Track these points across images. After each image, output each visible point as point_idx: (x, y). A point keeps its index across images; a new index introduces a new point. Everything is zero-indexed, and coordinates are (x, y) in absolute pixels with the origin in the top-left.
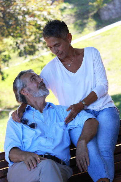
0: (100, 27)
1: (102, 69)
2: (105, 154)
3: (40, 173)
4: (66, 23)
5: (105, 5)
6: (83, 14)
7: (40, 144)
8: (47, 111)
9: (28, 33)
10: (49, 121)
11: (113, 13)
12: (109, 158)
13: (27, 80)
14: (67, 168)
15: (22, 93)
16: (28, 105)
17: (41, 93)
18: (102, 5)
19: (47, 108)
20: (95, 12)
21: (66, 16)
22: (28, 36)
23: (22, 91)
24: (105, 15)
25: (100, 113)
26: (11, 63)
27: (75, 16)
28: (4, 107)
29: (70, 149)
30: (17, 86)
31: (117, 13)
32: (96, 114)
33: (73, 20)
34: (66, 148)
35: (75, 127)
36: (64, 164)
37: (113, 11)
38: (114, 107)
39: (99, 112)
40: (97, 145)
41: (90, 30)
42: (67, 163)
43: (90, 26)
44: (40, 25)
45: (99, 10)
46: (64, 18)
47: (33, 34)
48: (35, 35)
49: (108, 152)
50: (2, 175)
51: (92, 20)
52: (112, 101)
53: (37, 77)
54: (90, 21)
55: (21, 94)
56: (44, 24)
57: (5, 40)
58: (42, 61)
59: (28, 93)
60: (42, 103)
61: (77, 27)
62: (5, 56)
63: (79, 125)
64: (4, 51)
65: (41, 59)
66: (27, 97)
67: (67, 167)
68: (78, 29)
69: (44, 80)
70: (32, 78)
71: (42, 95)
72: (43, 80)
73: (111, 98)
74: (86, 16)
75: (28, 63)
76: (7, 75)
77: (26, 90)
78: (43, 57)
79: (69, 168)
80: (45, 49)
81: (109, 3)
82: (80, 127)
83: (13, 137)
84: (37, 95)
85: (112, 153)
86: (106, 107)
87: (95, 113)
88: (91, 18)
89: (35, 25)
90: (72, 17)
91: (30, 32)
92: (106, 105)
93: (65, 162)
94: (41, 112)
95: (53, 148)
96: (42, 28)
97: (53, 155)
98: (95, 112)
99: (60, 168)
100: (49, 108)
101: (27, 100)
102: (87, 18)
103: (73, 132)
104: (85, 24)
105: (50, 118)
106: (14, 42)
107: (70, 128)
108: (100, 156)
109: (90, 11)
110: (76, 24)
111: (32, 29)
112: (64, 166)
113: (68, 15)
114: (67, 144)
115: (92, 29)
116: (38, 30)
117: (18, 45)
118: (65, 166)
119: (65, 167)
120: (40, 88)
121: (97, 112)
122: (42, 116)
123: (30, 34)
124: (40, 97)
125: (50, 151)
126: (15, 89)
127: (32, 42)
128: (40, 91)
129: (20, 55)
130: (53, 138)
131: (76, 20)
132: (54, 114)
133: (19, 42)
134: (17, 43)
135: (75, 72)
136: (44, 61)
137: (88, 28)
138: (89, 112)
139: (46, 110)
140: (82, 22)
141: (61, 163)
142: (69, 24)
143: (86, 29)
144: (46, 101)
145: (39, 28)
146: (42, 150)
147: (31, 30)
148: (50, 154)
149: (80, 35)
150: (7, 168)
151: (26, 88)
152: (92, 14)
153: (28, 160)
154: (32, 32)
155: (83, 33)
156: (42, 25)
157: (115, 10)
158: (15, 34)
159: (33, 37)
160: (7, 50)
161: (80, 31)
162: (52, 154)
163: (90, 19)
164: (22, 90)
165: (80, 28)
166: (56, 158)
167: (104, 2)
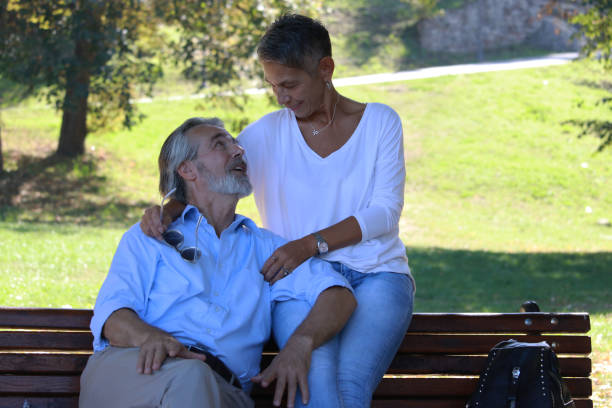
0: (411, 65)
1: (395, 166)
2: (350, 388)
3: (166, 390)
4: (331, 30)
5: (442, 12)
6: (379, 20)
7: (187, 317)
8: (232, 237)
9: (225, 26)
10: (230, 262)
11: (453, 39)
12: (359, 404)
13: (203, 142)
14: (241, 397)
15: (181, 172)
16: (189, 207)
17: (230, 183)
18: (434, 10)
19: (234, 229)
20: (411, 23)
21: (333, 12)
22: (223, 34)
23: (182, 169)
24: (433, 39)
25: (367, 281)
26: (160, 90)
27: (356, 18)
28: (109, 198)
29: (264, 351)
30: (173, 151)
31: (465, 43)
32: (357, 279)
33: (348, 26)
34: (254, 346)
35: (293, 299)
36: (237, 384)
37: (457, 34)
38: (407, 275)
39: (363, 277)
40: (336, 360)
41: (384, 64)
42: (245, 383)
43: (386, 52)
44: (261, 13)
45: (422, 20)
46: (327, 14)
47: (239, 31)
48: (242, 35)
49: (359, 385)
50: (71, 369)
51: (396, 40)
52: (406, 257)
53: (229, 141)
54: (392, 42)
55: (176, 174)
56: (272, 14)
57: (162, 28)
58: (241, 109)
59: (198, 175)
60: (225, 212)
61: (354, 46)
62: (151, 66)
63: (303, 295)
64: (152, 55)
65: (240, 101)
66: (191, 185)
67: (242, 393)
68: (354, 54)
69: (246, 153)
70: (216, 141)
71: (231, 190)
72: (243, 151)
73: (404, 249)
74: (383, 27)
75: (204, 104)
76: (142, 117)
77: (192, 166)
78: (246, 98)
79: (247, 399)
80: (257, 81)
81: (452, 11)
82: (306, 301)
83: (128, 278)
84: (218, 185)
85: (369, 391)
86: (385, 269)
87: (355, 277)
88: (396, 36)
89: (249, 12)
90: (349, 19)
91: (231, 25)
92: (386, 263)
93: (242, 382)
94: (218, 234)
95: (219, 334)
96: (264, 24)
97: (214, 354)
98: (354, 274)
99: (222, 391)
100: (240, 230)
101: (189, 194)
102: (386, 33)
103: (283, 309)
104: (376, 45)
105: (236, 257)
106: (181, 40)
107: (280, 297)
108: (337, 389)
109: (399, 16)
110: (352, 40)
111: (240, 18)
112: (235, 389)
113: (341, 10)
114: (259, 335)
115: (392, 64)
116: (252, 26)
117: (189, 48)
118: (239, 390)
119: (237, 392)
120: (230, 171)
121: (359, 276)
122: (216, 244)
123: (231, 29)
124: (225, 194)
125: (208, 341)
126: (165, 158)
127: (231, 54)
128: (229, 177)
129: (189, 75)
130: (228, 309)
131: (357, 31)
132: (248, 249)
133: (195, 41)
134: (190, 43)
135: (324, 155)
136: (245, 108)
137: (382, 58)
138: (339, 270)
139: (231, 233)
140: (370, 38)
141: (228, 380)
142: (336, 34)
143: (374, 59)
144: (237, 211)
145: (257, 21)
146: (189, 334)
147: (235, 21)
148: (208, 348)
149: (356, 70)
150: (89, 355)
151: (196, 162)
152: (402, 25)
153: (150, 348)
154: (235, 27)
155: (365, 66)
156: (265, 16)
157: (463, 31)
158: (191, 21)
159: (233, 40)
160: (158, 52)
161: (360, 60)
162: (213, 350)
163: (392, 36)
164: (183, 163)
165: (361, 52)
166: (221, 362)
167: (439, 6)
